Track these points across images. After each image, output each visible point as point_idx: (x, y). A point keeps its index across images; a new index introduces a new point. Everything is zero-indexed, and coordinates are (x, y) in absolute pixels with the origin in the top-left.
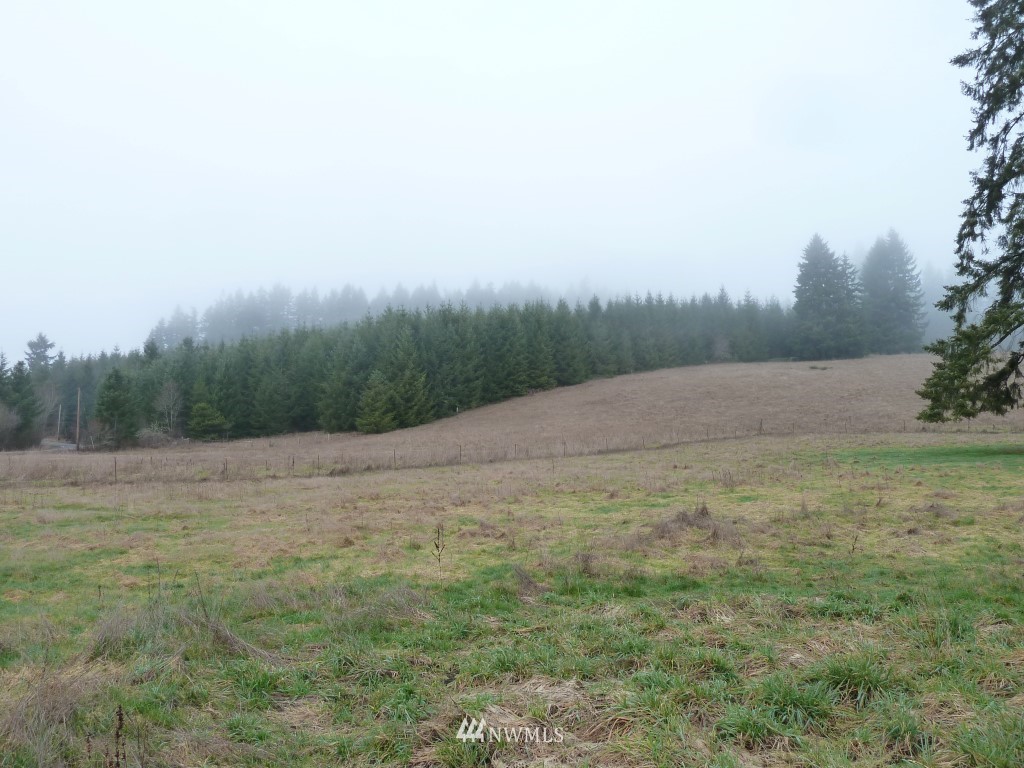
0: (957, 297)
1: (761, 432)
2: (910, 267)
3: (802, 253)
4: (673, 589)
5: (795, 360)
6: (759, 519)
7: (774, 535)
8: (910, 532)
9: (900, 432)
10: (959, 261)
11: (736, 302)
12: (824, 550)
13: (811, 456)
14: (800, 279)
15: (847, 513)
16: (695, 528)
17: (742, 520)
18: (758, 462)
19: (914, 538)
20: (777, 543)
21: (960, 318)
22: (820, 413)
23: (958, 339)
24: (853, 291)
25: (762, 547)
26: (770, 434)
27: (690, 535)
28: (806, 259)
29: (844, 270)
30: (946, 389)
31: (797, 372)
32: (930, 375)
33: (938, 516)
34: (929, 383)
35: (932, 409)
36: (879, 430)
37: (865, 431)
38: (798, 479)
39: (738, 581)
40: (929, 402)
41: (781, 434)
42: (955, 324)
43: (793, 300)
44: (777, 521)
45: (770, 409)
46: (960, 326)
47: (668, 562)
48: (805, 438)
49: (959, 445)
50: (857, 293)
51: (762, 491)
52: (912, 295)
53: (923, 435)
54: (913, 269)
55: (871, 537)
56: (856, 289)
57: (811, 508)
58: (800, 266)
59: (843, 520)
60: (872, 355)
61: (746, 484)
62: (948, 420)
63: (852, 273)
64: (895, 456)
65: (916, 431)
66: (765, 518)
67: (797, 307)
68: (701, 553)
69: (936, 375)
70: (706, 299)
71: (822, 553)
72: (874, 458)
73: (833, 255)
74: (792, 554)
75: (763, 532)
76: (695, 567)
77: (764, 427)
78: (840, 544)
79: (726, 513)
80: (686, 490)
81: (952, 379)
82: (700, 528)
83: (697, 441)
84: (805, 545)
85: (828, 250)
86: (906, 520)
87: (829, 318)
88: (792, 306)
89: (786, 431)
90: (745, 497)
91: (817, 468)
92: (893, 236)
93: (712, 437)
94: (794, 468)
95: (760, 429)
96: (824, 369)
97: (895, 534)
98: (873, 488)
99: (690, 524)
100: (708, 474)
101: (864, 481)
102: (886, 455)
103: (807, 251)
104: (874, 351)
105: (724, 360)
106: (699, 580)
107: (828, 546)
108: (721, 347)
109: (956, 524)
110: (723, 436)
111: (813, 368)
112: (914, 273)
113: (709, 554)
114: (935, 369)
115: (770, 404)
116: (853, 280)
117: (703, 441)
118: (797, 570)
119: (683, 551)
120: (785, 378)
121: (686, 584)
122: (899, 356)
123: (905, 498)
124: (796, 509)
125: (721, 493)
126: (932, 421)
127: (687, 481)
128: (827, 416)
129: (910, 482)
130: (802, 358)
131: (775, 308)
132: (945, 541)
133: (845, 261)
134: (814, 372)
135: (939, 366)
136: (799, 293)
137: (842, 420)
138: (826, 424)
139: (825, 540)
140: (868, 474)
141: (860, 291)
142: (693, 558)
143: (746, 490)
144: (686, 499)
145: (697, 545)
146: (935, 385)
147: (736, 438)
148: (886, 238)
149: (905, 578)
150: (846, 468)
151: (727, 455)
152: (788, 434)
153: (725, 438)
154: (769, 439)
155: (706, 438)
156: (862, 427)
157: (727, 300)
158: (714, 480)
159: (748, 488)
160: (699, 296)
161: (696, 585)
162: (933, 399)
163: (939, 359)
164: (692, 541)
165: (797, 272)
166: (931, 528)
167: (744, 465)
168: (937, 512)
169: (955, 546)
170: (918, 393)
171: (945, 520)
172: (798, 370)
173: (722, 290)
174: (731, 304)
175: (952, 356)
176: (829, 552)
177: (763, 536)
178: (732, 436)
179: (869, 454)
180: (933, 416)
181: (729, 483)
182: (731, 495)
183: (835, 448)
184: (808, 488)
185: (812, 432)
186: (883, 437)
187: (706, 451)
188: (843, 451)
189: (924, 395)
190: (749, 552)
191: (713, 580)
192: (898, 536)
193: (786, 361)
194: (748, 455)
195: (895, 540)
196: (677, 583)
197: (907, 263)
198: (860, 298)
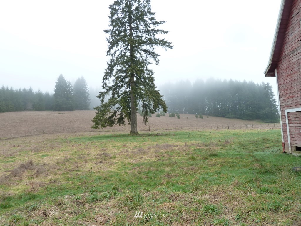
0: (102, 95)
1: (43, 133)
2: (86, 87)
3: (57, 79)
4: (25, 200)
5: (53, 111)
6: (51, 164)
7: (59, 169)
8: (100, 162)
9: (85, 132)
10: (103, 85)
11: (35, 92)
12: (77, 172)
13: (61, 140)
14: (56, 87)
15: (80, 158)
16: (28, 170)
17: (46, 165)
18: (45, 143)
19: (102, 164)
20: (61, 172)
21: (102, 101)
22: (62, 127)
23: (102, 106)
24: (71, 91)
25: (56, 174)
26: (47, 133)
27: (27, 173)
28: (58, 81)
29: (69, 85)
30: (99, 120)
31: (54, 114)
32: (95, 116)
33: (106, 156)
34: (95, 118)
35: (95, 125)
36: (79, 132)
37: (75, 132)
38: (59, 147)
39: (52, 191)
40: (94, 123)
41: (51, 133)
42: (101, 102)
43: (53, 93)
44: (58, 163)
45: (46, 126)
46: (102, 102)
47: (20, 187)
48: (58, 134)
49: (101, 135)
50: (72, 92)
51: (49, 153)
52: (87, 94)
53: (91, 132)
54: (87, 87)
55: (90, 165)
56: (72, 91)
57: (68, 158)
58: (56, 82)
59: (79, 161)
60: (76, 110)
61: (43, 151)
62: (100, 128)
63: (71, 86)
64: (86, 139)
65: (89, 132)
66: (53, 163)
67: (55, 95)
68: (33, 180)
69: (96, 116)
70: (25, 90)
71: (77, 174)
72: (80, 139)
73: (66, 80)
74: (67, 176)
75: (55, 168)
76: (33, 188)
77: (45, 131)
78: (81, 169)
79: (38, 162)
80: (20, 155)
81: (101, 117)
82: (30, 169)
83: (21, 137)
84: (70, 171)
85: (64, 79)
86: (98, 158)
87: (64, 99)
88: (53, 94)
89: (52, 132)
90: (43, 155)
91: (64, 143)
92: (83, 78)
93: (26, 135)
94: (57, 144)
95: (43, 132)
96: (63, 114)
97: (96, 164)
98: (84, 149)
99: (26, 169)
100: (28, 148)
101: (80, 147)
102: (83, 138)
103: (58, 78)
104: (76, 109)
105: (31, 110)
106: (36, 193)
107: (78, 171)
108: (30, 105)
109: (111, 158)
110: (31, 134)
111: (59, 113)
112: (88, 88)
113: (37, 180)
114: (96, 114)
115: (46, 124)
116: (71, 89)
117: (23, 136)
118: (71, 182)
119: (26, 181)
120: (51, 116)
121: (31, 197)
122: (83, 111)
123: (94, 152)
124: (63, 158)
125: (34, 155)
126: (95, 129)
127: (20, 151)
128: (64, 128)
129: (93, 146)
130: (56, 110)
131: (48, 95)
132: (111, 164)
133: (69, 83)
134: (59, 115)
135: (97, 113)
136: (56, 91)
137: (68, 129)
138: (64, 130)
139: (77, 169)
140: (80, 145)
141: (73, 92)
142: (31, 184)
143: (43, 153)
144: (20, 158)
145: (31, 177)
146: (97, 119)
147: (35, 135)
148: (81, 78)
149: (107, 179)
150: (73, 143)
151: (33, 141)
152: (53, 133)
153: (31, 135)
154: (46, 135)
155: (24, 135)
156: (74, 131)
157: (32, 91)
158: (31, 150)
159: (44, 152)
160: (22, 89)
161: (35, 197)
162: (96, 123)
163: (97, 112)
164: (28, 176)
165: (55, 84)
166: (105, 160)
167: (40, 144)
168: (106, 155)
169: (114, 166)
170: (92, 121)
171: (108, 157)
172: (55, 114)
173: (31, 87)
174: (33, 92)
175: (100, 111)
176: (80, 173)
177: (55, 170)
178: (34, 134)
179: (78, 139)
180: (96, 127)
181: (37, 151)
182: (38, 155)
183: (68, 137)
184: (64, 151)
185: (60, 132)
186: (80, 133)
187: (25, 140)
188: (70, 138)
189: (94, 121)
190: (52, 177)
191: (41, 192)
192: (97, 164)
193: (51, 111)
194: (41, 141)
195: (97, 166)
196: (27, 197)
197: (86, 85)
198: (73, 94)
